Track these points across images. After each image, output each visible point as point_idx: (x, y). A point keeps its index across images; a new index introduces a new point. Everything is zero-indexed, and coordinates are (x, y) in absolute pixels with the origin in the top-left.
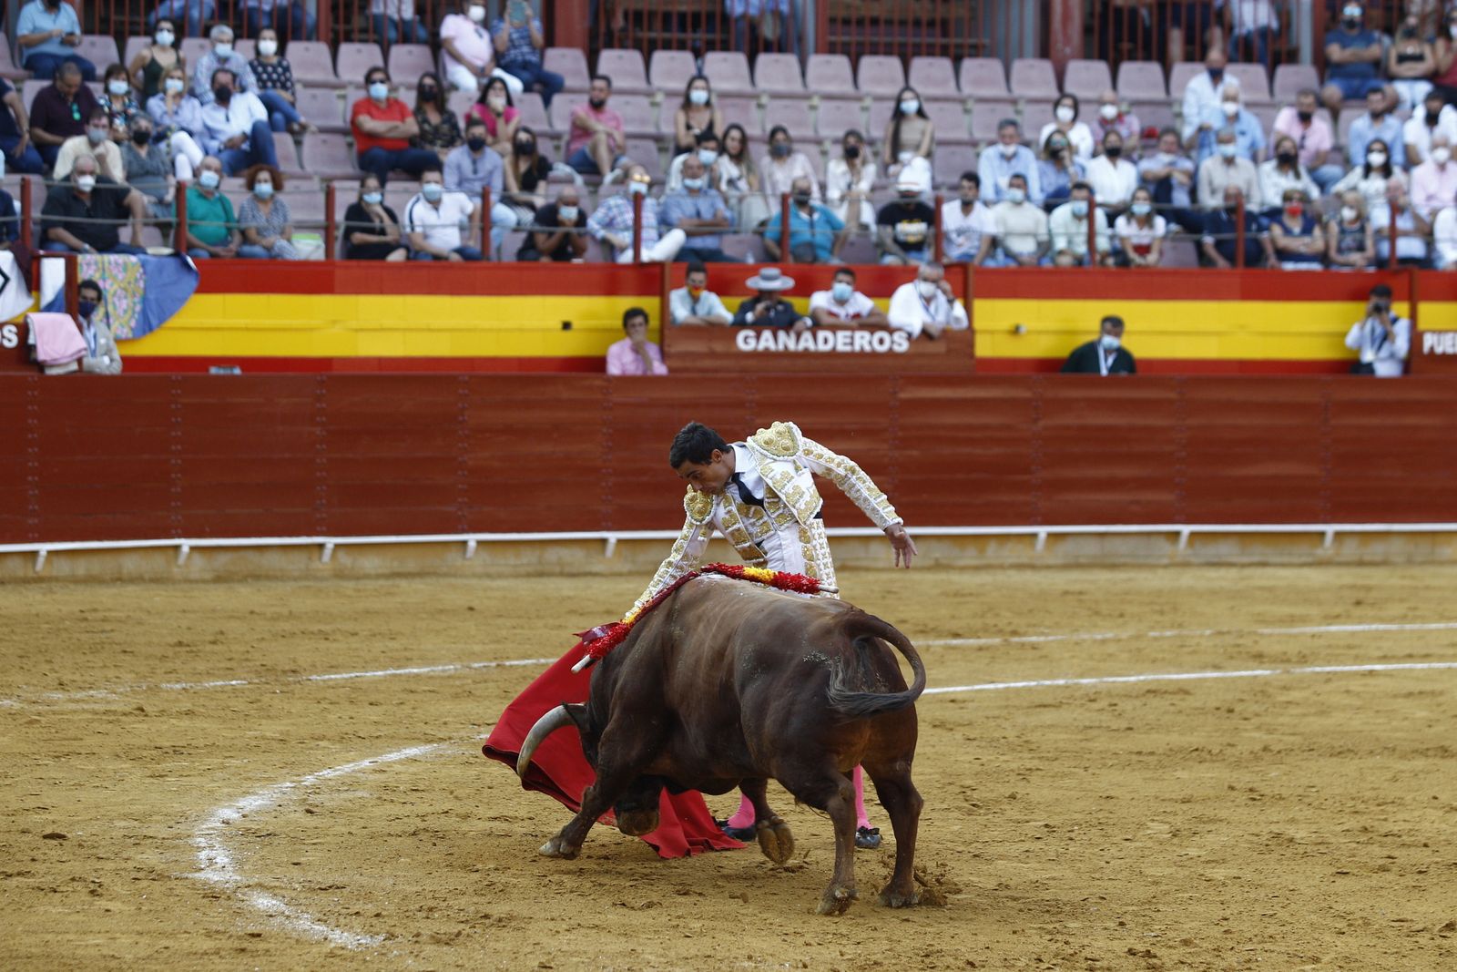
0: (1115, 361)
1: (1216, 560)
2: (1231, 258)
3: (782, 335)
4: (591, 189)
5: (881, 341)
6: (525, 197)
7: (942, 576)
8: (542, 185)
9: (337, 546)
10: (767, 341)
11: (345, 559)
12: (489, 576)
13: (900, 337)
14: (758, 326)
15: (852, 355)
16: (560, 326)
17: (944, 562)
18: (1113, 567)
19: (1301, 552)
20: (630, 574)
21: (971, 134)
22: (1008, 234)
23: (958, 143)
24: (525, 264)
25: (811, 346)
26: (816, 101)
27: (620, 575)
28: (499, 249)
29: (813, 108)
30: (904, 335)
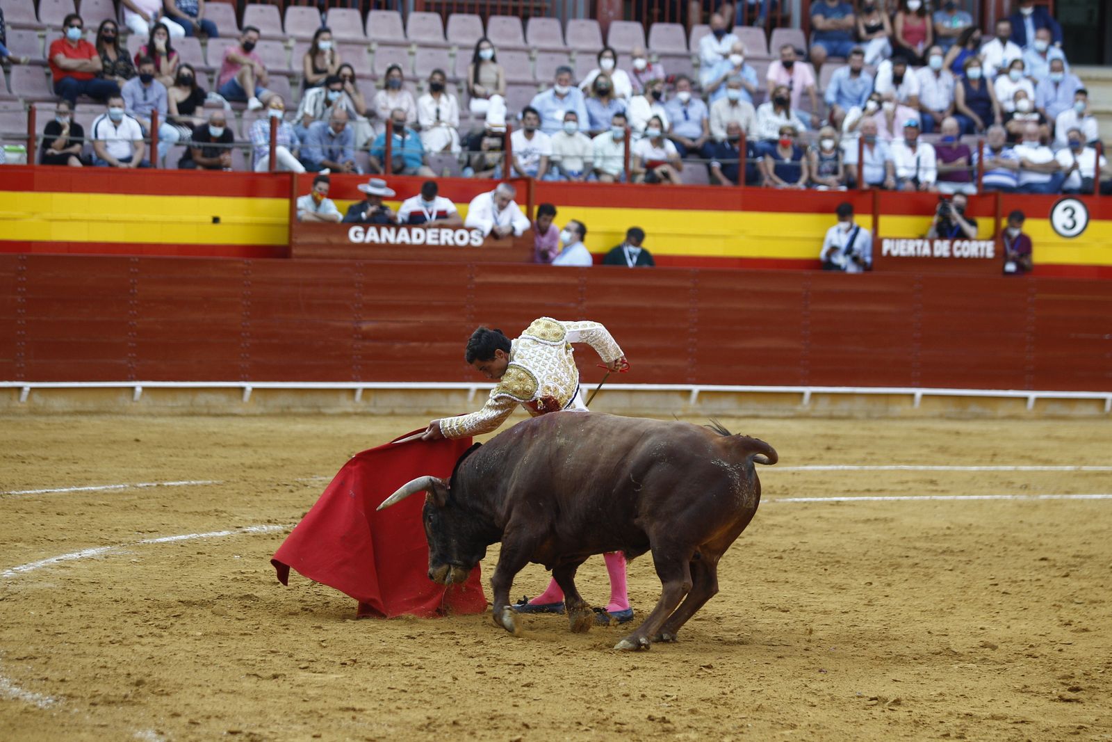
0: (638, 258)
1: (718, 413)
2: (734, 178)
3: (384, 230)
4: (237, 113)
5: (462, 237)
6: (185, 118)
8: (199, 110)
9: (32, 389)
10: (372, 235)
11: (38, 400)
12: (152, 415)
13: (477, 234)
14: (366, 225)
15: (439, 247)
16: (211, 220)
19: (785, 407)
20: (262, 415)
21: (534, 77)
22: (564, 157)
23: (525, 84)
24: (184, 171)
25: (407, 240)
26: (414, 49)
27: (255, 416)
28: (164, 159)
29: (412, 54)
30: (480, 233)
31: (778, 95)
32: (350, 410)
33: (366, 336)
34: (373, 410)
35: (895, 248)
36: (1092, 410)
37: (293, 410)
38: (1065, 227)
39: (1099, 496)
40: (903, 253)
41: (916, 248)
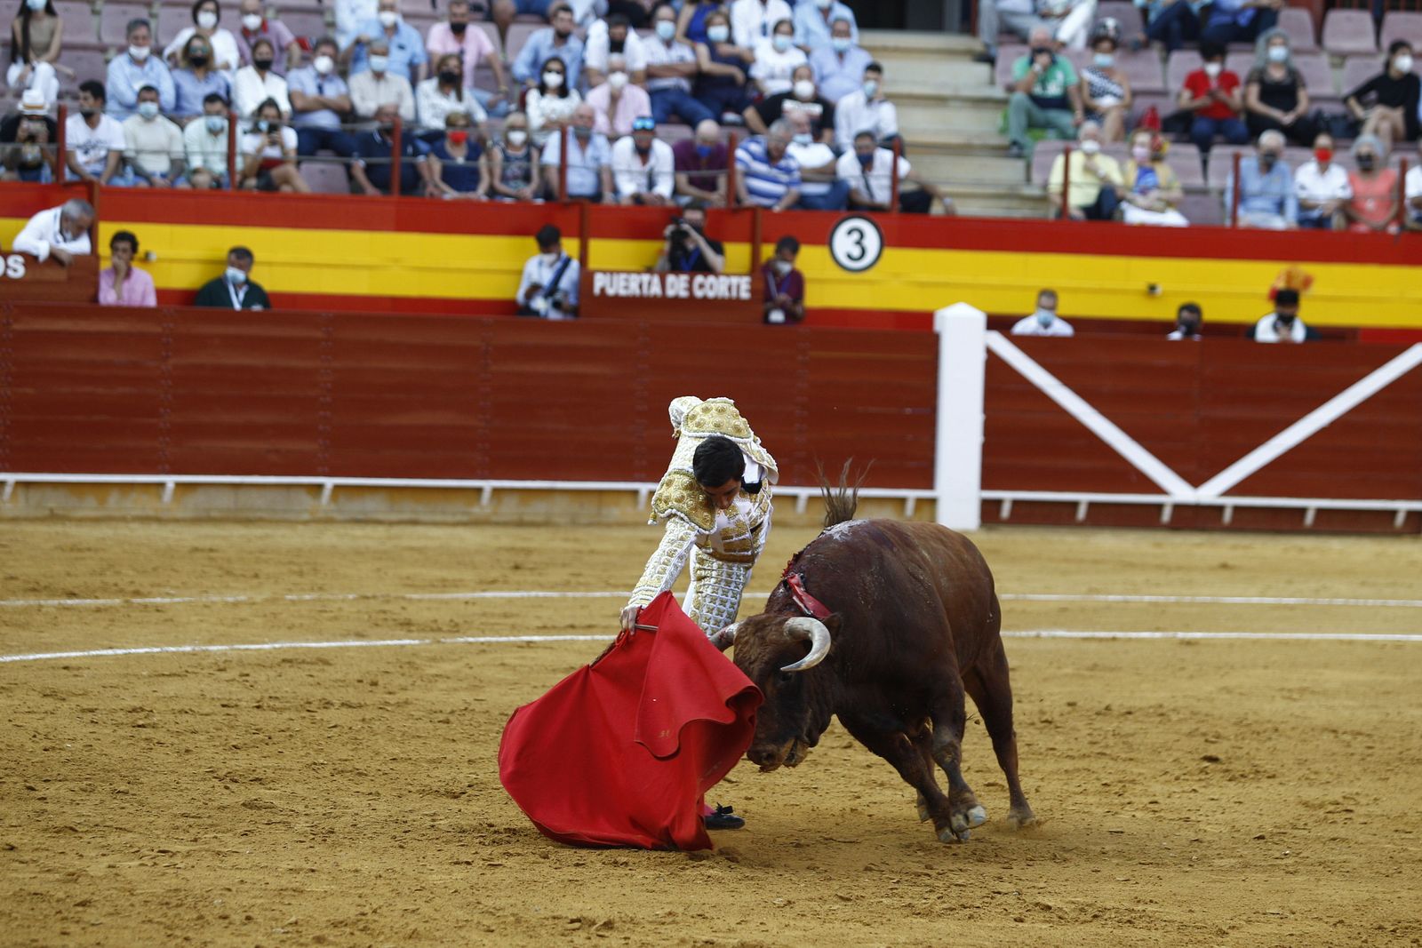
0: (247, 295)
1: (360, 517)
2: (383, 185)
7: (58, 528)
13: (16, 261)
17: (61, 512)
18: (248, 521)
19: (456, 509)
21: (100, 38)
22: (138, 152)
23: (85, 48)
30: (20, 259)
31: (445, 69)
35: (611, 285)
38: (850, 257)
40: (623, 292)
41: (641, 286)
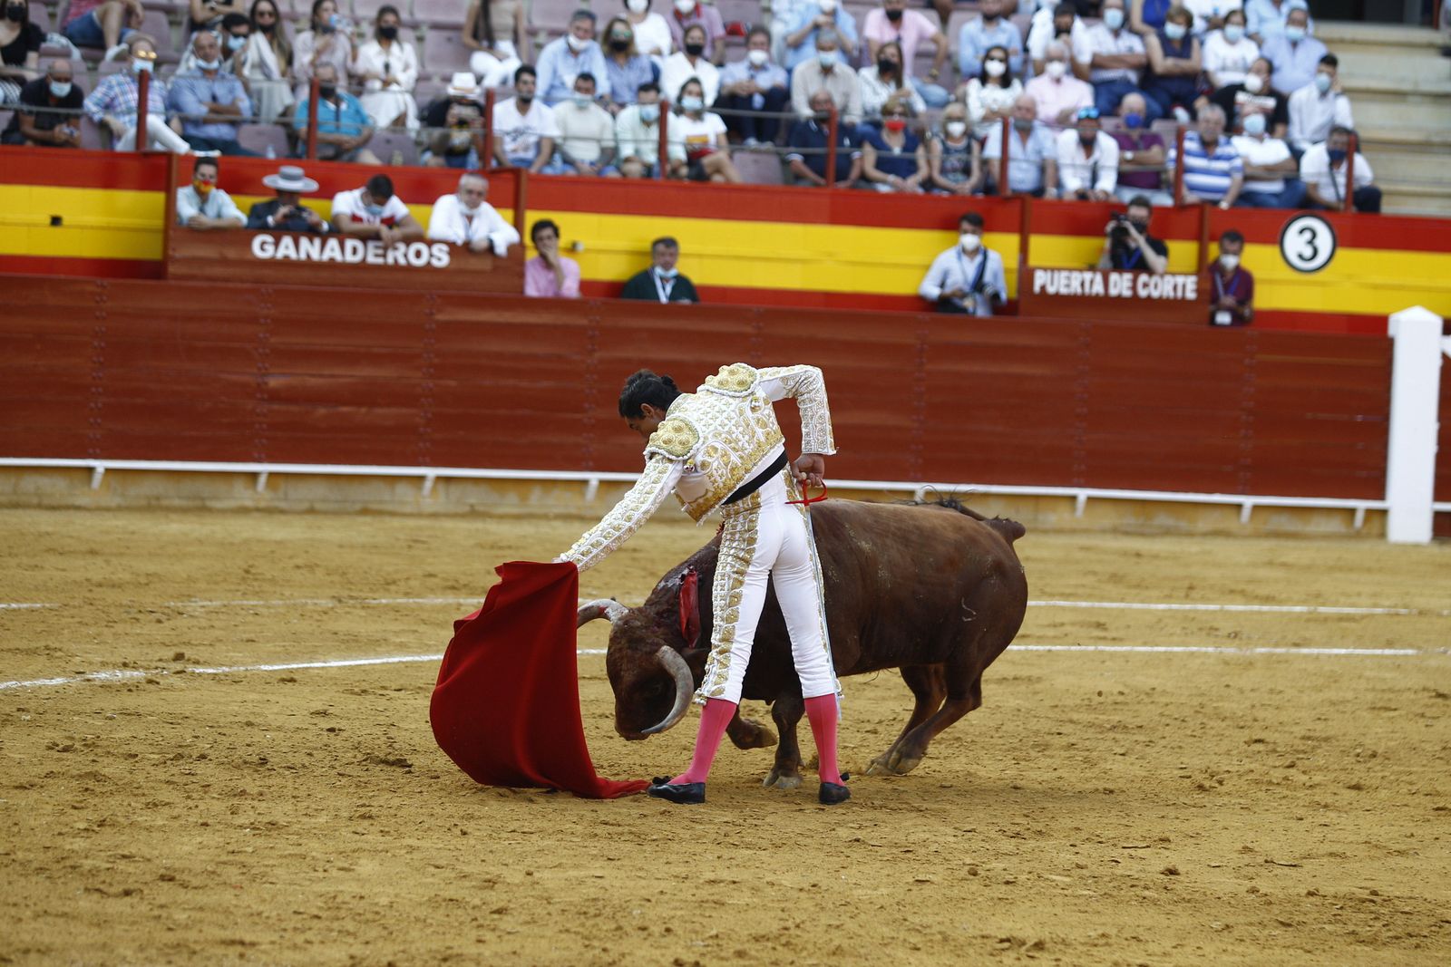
0: (674, 288)
3: (304, 242)
4: (90, 65)
5: (418, 254)
6: (13, 70)
7: (478, 525)
8: (32, 57)
10: (287, 248)
13: (440, 250)
14: (278, 232)
15: (383, 268)
16: (48, 221)
17: (481, 509)
20: (119, 509)
22: (568, 138)
24: (9, 148)
25: (338, 256)
27: (108, 509)
30: (445, 248)
32: (249, 503)
33: (275, 396)
34: (283, 505)
35: (1052, 283)
36: (1335, 525)
37: (165, 502)
38: (1301, 257)
39: (1343, 651)
40: (1064, 291)
41: (1082, 284)
